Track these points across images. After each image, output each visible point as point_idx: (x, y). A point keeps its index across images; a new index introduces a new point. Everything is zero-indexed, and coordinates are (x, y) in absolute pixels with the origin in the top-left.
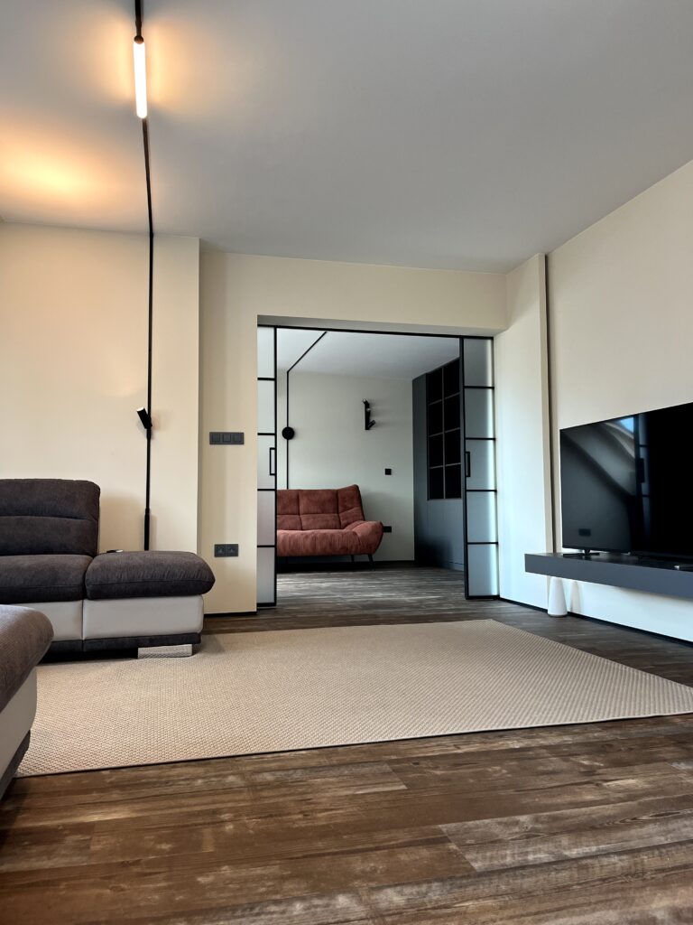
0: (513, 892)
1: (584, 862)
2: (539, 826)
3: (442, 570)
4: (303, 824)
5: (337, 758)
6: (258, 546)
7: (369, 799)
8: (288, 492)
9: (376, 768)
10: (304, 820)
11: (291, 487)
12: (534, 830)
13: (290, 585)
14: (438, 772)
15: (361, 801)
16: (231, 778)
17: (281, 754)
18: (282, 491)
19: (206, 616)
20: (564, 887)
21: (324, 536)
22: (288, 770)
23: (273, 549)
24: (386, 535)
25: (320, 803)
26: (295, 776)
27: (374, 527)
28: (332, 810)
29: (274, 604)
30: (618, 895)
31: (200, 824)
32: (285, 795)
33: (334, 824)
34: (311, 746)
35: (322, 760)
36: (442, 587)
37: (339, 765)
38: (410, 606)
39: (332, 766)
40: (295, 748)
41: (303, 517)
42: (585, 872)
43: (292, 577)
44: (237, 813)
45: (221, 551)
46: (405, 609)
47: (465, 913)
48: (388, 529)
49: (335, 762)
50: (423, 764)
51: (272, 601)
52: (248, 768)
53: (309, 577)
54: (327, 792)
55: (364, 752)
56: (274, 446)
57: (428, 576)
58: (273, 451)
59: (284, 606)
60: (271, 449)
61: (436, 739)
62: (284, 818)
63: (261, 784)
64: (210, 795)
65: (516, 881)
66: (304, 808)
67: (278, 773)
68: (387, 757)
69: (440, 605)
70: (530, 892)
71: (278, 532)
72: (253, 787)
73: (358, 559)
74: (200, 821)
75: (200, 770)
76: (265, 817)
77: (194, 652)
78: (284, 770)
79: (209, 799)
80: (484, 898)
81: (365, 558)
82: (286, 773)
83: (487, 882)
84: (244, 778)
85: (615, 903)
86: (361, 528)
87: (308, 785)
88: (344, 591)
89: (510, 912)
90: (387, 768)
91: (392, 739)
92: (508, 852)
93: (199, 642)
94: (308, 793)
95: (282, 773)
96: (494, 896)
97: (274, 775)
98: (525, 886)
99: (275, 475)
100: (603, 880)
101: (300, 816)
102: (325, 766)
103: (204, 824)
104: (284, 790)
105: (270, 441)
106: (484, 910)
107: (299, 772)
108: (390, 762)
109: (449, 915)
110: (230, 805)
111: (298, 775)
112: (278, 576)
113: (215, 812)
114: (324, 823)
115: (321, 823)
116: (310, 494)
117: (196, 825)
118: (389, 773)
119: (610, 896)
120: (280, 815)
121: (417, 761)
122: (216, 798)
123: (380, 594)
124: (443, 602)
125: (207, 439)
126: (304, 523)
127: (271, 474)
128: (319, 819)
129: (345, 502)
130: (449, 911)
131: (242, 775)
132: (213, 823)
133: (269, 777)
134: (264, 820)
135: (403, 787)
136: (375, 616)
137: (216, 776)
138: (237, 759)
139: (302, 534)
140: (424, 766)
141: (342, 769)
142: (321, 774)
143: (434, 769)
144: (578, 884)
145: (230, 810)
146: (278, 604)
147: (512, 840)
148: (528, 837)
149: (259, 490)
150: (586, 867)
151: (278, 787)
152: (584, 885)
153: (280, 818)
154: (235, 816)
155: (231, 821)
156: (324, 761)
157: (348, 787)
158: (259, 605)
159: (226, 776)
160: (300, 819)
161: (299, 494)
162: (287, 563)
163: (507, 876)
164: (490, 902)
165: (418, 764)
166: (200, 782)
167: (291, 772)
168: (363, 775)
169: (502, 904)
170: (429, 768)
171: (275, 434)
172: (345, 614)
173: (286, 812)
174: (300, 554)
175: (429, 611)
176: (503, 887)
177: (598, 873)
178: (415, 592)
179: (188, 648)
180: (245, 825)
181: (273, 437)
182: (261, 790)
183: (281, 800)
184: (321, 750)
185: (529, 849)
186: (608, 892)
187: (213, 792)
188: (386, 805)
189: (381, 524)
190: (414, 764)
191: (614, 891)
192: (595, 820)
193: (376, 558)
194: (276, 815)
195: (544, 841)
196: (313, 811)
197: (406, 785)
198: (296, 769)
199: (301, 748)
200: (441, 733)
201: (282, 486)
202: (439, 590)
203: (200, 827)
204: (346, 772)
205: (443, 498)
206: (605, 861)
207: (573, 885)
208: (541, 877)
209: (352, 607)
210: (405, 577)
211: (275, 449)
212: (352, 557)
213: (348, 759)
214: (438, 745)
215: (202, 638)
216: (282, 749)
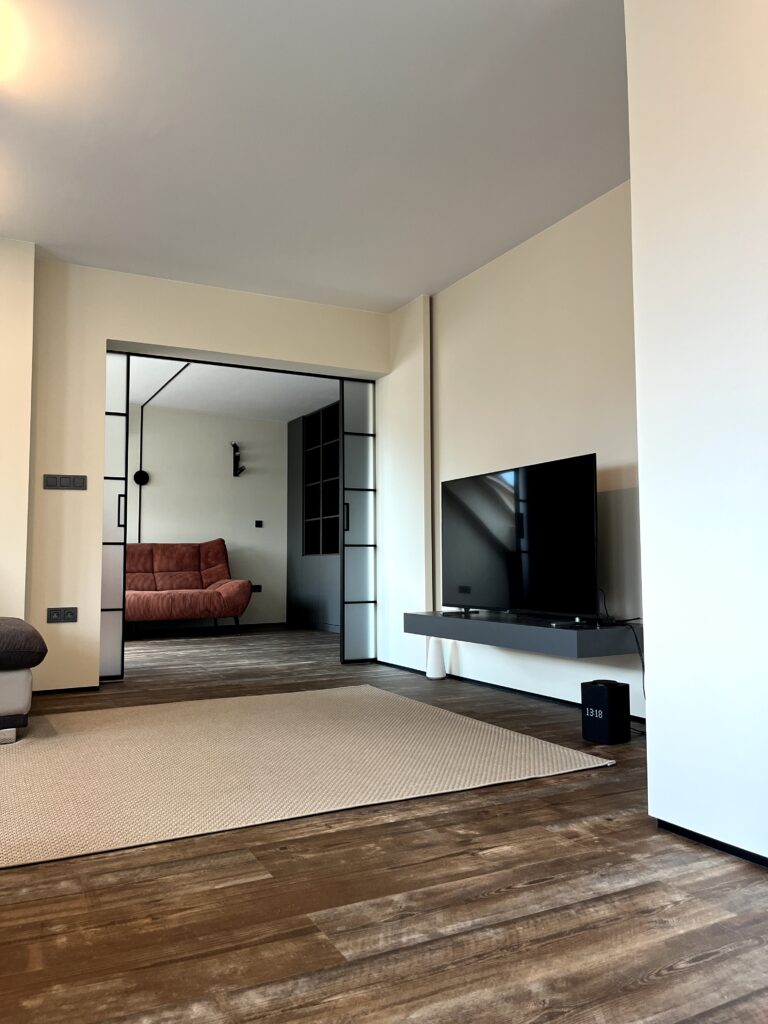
0: (386, 980)
1: (459, 939)
2: (414, 904)
3: (316, 633)
4: (151, 929)
5: (193, 850)
6: (102, 610)
7: (229, 893)
8: (140, 546)
9: (237, 858)
10: (152, 924)
11: (143, 541)
12: (408, 908)
13: (138, 654)
14: (307, 856)
15: (220, 897)
16: (64, 884)
17: (127, 851)
18: (133, 545)
19: (35, 694)
20: (439, 968)
21: (184, 597)
22: (135, 868)
23: (121, 612)
24: (254, 594)
25: (173, 903)
26: (142, 875)
27: (242, 586)
28: (185, 909)
29: (121, 677)
30: (494, 971)
31: (25, 940)
32: (129, 899)
33: (190, 925)
34: (162, 839)
35: (175, 854)
36: (315, 651)
37: (195, 858)
38: (280, 673)
39: (188, 860)
40: (143, 843)
41: (156, 575)
42: (460, 949)
43: (142, 645)
44: (71, 923)
45: (55, 616)
46: (274, 677)
47: (335, 1008)
48: (258, 589)
49: (190, 855)
50: (291, 848)
51: (119, 673)
52: (86, 871)
53: (164, 644)
54: (182, 889)
55: (224, 840)
56: (123, 493)
57: (300, 640)
58: (122, 499)
59: (134, 678)
60: (120, 496)
61: (306, 819)
62: (129, 924)
63: (100, 888)
64: (37, 905)
65: (389, 967)
66: (154, 910)
67: (122, 874)
68: (251, 844)
69: (313, 671)
70: (403, 978)
71: (127, 592)
72: (91, 892)
73: (222, 622)
74: (25, 935)
75: (25, 878)
76: (105, 926)
77: (18, 737)
78: (128, 870)
79: (37, 910)
80: (355, 989)
81: (231, 622)
82: (132, 872)
83: (358, 971)
84: (79, 883)
85: (491, 980)
86: (226, 588)
87: (159, 883)
88: (205, 659)
89: (382, 1002)
90: (250, 856)
91: (257, 823)
92: (381, 935)
93: (25, 725)
94: (158, 893)
95: (128, 873)
96: (366, 986)
97: (116, 876)
98: (398, 972)
99: (125, 526)
100: (479, 956)
101: (148, 920)
102: (180, 860)
103: (32, 939)
104: (129, 893)
105: (119, 486)
106: (354, 1003)
107: (146, 869)
108: (253, 849)
109: (317, 1012)
110: (64, 914)
111: (146, 874)
112: (126, 644)
113: (43, 925)
114: (177, 925)
115: (172, 926)
116: (167, 549)
117: (20, 941)
118: (253, 862)
119: (486, 973)
120: (124, 921)
121: (284, 846)
122: (45, 908)
123: (247, 662)
124: (315, 667)
125: (40, 482)
126: (159, 584)
127: (119, 526)
128: (171, 921)
129: (207, 558)
130: (316, 1008)
131: (77, 879)
132: (42, 937)
133: (111, 879)
134: (104, 928)
135: (269, 876)
136: (240, 687)
137: (45, 883)
138: (72, 861)
139: (155, 595)
140: (292, 850)
141: (198, 863)
142: (175, 869)
143: (302, 852)
144: (454, 964)
145: (64, 921)
146: (125, 676)
147: (386, 922)
148: (402, 917)
149: (104, 544)
150: (461, 945)
151: (122, 889)
152: (460, 964)
153: (124, 925)
154: (69, 928)
155: (63, 933)
156: (178, 855)
157: (204, 883)
158: (101, 678)
159: (57, 882)
160: (147, 924)
161: (152, 549)
162: (137, 628)
163: (380, 962)
164: (360, 994)
165: (285, 848)
166: (24, 891)
167: (137, 871)
168: (223, 867)
169: (374, 993)
170: (298, 852)
171: (126, 479)
172: (205, 685)
173: (132, 917)
174: (154, 618)
175: (302, 678)
176: (376, 975)
177: (473, 949)
178: (286, 658)
179: (10, 732)
180: (80, 936)
181: (123, 482)
182: (101, 895)
183: (125, 904)
184: (174, 843)
185: (404, 930)
186: (483, 969)
187: (41, 902)
188: (248, 898)
189: (250, 582)
190: (281, 849)
191: (490, 967)
192: (469, 892)
193: (243, 621)
194: (119, 922)
195: (418, 919)
196: (161, 913)
197: (272, 873)
198: (143, 867)
199: (150, 842)
200: (312, 813)
201: (132, 539)
202: (313, 655)
203: (25, 942)
204: (203, 865)
205: (317, 552)
206: (480, 935)
207: (447, 966)
208: (415, 960)
209: (214, 677)
210: (276, 641)
211: (125, 496)
212: (216, 620)
213: (206, 850)
214: (308, 826)
215: (31, 720)
216: (127, 845)
